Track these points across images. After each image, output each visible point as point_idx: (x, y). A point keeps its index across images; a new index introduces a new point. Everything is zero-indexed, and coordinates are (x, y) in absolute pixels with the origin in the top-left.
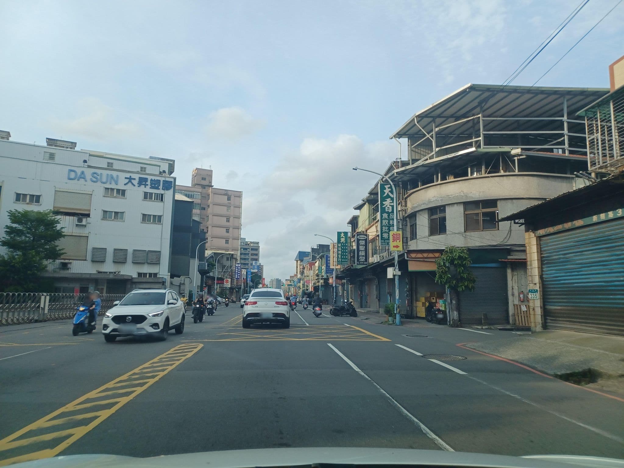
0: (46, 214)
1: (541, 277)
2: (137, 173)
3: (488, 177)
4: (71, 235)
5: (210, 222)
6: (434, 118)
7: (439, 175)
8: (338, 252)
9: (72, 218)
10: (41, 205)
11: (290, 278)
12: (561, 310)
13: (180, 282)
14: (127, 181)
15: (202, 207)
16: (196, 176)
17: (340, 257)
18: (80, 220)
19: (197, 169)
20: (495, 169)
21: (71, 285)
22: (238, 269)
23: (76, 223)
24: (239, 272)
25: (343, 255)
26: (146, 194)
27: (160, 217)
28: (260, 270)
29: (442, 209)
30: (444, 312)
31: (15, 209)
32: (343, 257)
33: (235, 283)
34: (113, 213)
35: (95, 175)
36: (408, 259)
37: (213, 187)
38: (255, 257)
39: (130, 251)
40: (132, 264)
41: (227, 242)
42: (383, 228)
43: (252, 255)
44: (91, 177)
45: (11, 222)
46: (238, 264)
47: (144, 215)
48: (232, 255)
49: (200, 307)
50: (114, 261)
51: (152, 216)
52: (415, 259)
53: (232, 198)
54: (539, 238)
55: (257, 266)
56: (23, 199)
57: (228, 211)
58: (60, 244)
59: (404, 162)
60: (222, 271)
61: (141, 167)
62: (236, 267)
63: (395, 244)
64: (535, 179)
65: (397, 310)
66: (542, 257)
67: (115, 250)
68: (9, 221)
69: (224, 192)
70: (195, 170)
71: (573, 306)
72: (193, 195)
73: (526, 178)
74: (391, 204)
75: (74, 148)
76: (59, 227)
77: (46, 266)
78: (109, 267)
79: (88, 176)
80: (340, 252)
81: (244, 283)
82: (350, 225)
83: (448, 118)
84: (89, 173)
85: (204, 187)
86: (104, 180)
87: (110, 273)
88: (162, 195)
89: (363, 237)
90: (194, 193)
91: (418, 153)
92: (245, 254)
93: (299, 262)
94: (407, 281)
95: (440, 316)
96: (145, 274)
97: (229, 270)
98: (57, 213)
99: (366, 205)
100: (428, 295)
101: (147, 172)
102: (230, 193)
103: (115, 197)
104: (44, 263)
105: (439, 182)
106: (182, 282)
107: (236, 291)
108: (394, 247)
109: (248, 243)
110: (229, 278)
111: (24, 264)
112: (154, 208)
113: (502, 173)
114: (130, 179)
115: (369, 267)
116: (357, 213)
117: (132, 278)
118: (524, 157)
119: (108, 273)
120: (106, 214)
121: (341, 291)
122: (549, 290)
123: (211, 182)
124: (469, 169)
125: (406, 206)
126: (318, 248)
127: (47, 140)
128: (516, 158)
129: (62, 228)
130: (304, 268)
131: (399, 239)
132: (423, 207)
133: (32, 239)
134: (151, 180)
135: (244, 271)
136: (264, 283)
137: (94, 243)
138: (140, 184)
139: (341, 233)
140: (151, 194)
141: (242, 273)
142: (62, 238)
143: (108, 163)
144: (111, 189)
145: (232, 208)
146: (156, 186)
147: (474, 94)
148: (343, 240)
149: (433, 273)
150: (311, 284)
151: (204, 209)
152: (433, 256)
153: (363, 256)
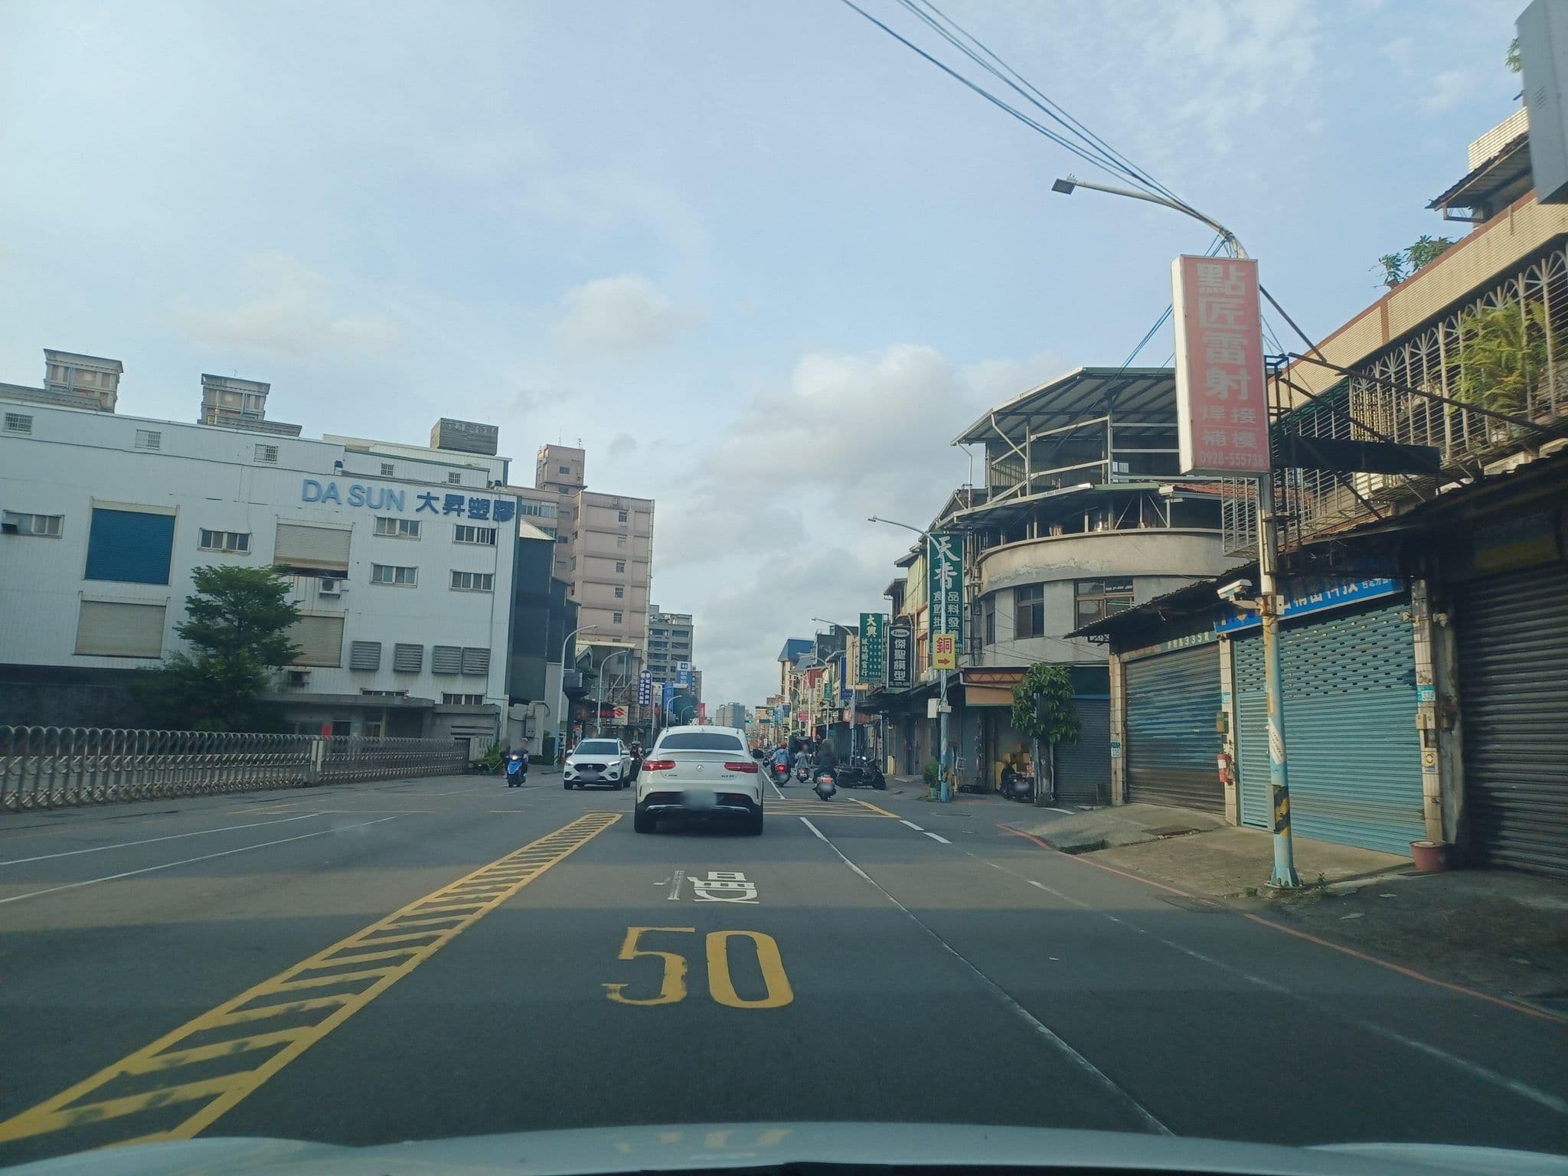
0: (266, 575)
1: (1125, 724)
2: (443, 485)
3: (1118, 535)
4: (309, 615)
5: (578, 572)
6: (1029, 416)
7: (1035, 524)
8: (861, 656)
9: (310, 579)
10: (250, 553)
11: (768, 703)
12: (1142, 773)
13: (525, 713)
14: (423, 501)
15: (559, 537)
16: (546, 463)
17: (865, 666)
18: (328, 585)
19: (548, 447)
20: (1129, 521)
21: (316, 719)
22: (645, 683)
23: (321, 591)
24: (647, 692)
25: (873, 663)
26: (460, 529)
27: (488, 578)
28: (693, 684)
29: (1038, 588)
30: (1031, 781)
31: (207, 566)
32: (871, 667)
33: (637, 716)
34: (395, 569)
35: (357, 491)
36: (965, 684)
37: (585, 490)
38: (681, 651)
39: (428, 649)
40: (431, 676)
41: (618, 618)
42: (935, 619)
43: (675, 645)
44: (349, 496)
45: (199, 591)
46: (645, 672)
47: (456, 574)
48: (632, 650)
49: (636, 760)
50: (397, 668)
51: (472, 575)
52: (979, 685)
53: (631, 515)
54: (1124, 665)
55: (686, 674)
56: (214, 543)
57: (619, 545)
58: (293, 634)
59: (979, 492)
60: (610, 689)
61: (450, 473)
62: (640, 678)
63: (942, 656)
64: (1203, 541)
65: (942, 775)
66: (1127, 694)
67: (398, 645)
68: (195, 587)
69: (611, 501)
70: (545, 450)
71: (1151, 768)
72: (540, 508)
73: (1184, 538)
74: (950, 574)
75: (265, 397)
76: (288, 599)
77: (267, 680)
78: (385, 682)
79: (344, 494)
80: (865, 657)
81: (657, 716)
82: (890, 597)
83: (1054, 414)
84: (344, 485)
85: (564, 488)
86: (376, 502)
87: (388, 693)
88: (493, 531)
89: (903, 634)
90: (543, 503)
91: (1006, 474)
92: (658, 644)
93: (788, 664)
94: (979, 721)
95: (1022, 787)
96: (458, 697)
97: (624, 686)
98: (285, 570)
99: (918, 560)
100: (1019, 749)
101: (463, 483)
102: (624, 504)
103: (397, 537)
104: (264, 675)
105: (1036, 539)
106: (530, 713)
107: (640, 733)
108: (940, 661)
109: (666, 616)
110: (624, 704)
111: (230, 675)
112: (475, 558)
113: (1142, 528)
114: (428, 499)
115: (912, 693)
116: (902, 573)
117: (435, 705)
118: (1181, 500)
119: (384, 694)
120: (380, 573)
121: (872, 739)
122: (1134, 743)
123: (580, 478)
124: (1086, 518)
125: (980, 577)
126: (833, 634)
127: (205, 380)
128: (1168, 501)
129: (296, 602)
130: (797, 683)
131: (948, 647)
132: (1007, 584)
133: (236, 623)
134: (471, 500)
135: (657, 688)
136: (702, 716)
137: (356, 631)
138: (448, 508)
139: (867, 615)
140: (471, 529)
141: (655, 692)
142: (296, 623)
143: (384, 466)
144: (389, 519)
145: (630, 538)
146: (482, 512)
147: (1090, 384)
148: (872, 631)
149: (1007, 709)
150: (810, 722)
151: (565, 540)
152: (1012, 679)
153: (902, 670)
